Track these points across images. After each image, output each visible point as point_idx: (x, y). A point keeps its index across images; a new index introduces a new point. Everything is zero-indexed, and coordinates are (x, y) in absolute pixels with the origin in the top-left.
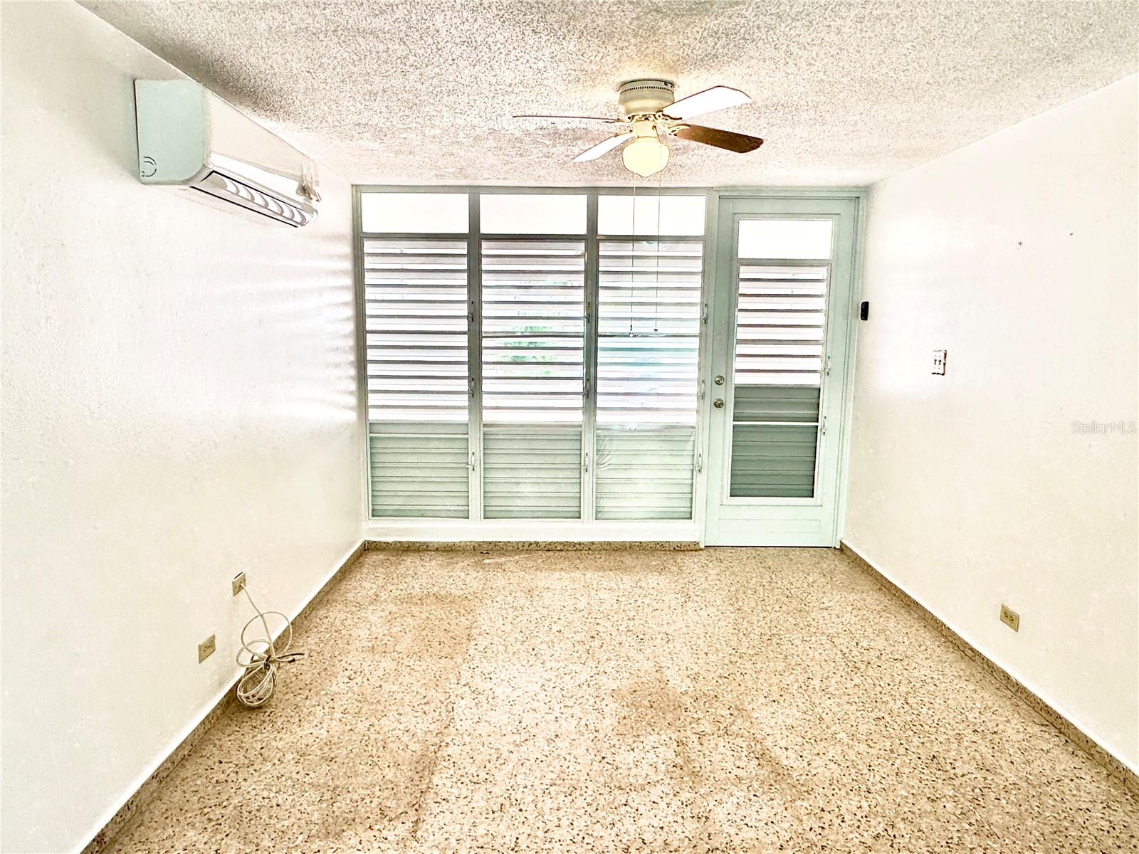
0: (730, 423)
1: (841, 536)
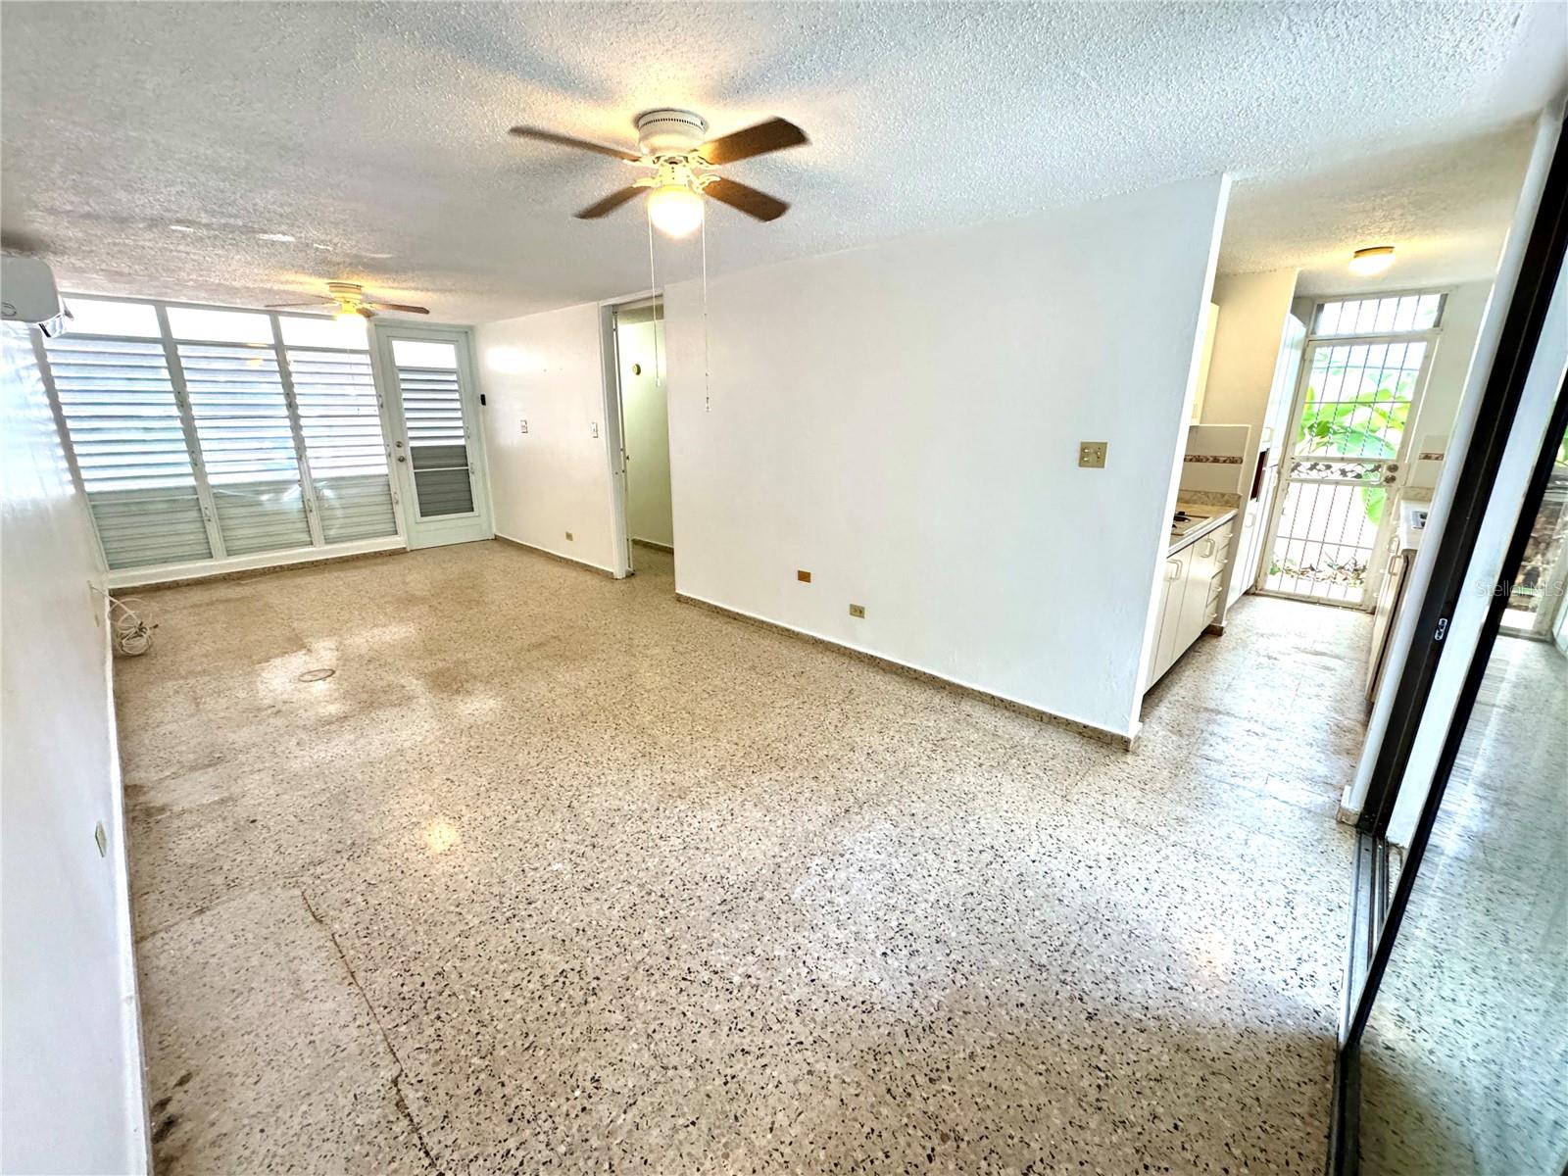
0: (412, 471)
1: (495, 531)
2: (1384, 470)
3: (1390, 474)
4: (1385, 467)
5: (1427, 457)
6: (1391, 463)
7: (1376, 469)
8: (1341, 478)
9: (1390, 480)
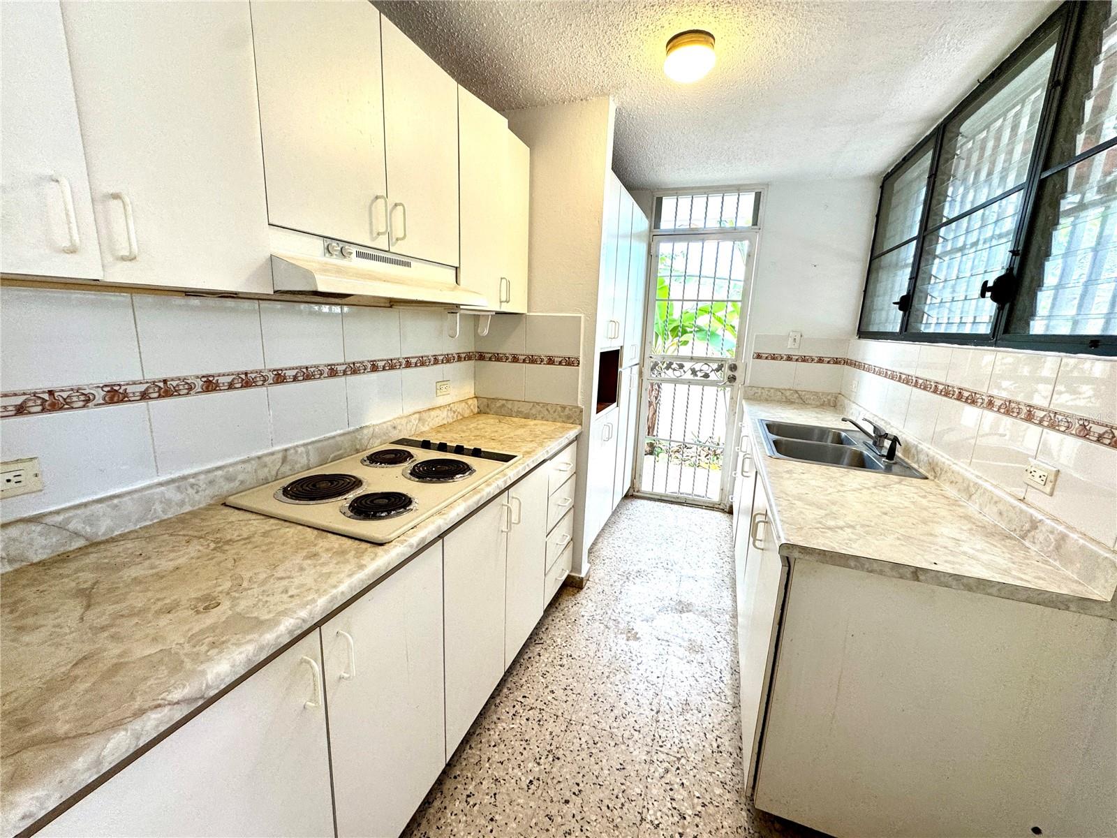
2: (726, 368)
3: (730, 373)
4: (727, 366)
5: (759, 356)
6: (730, 362)
7: (720, 368)
8: (692, 377)
9: (732, 379)
